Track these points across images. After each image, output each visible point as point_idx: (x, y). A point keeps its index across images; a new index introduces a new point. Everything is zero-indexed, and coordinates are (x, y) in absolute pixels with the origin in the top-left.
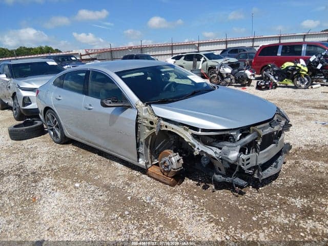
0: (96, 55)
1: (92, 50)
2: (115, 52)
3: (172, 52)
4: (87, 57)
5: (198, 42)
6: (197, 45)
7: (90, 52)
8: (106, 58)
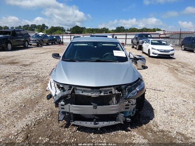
0: (170, 35)
1: (168, 32)
2: (183, 34)
4: (164, 36)
7: (166, 33)
8: (176, 38)
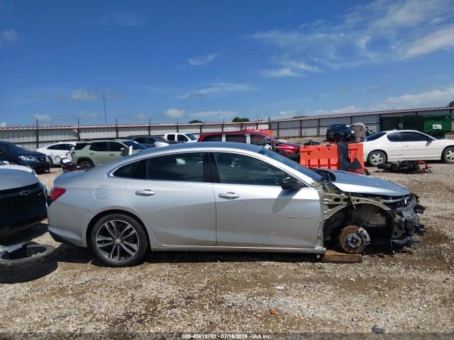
3: (37, 139)
5: (77, 127)
6: (76, 131)
